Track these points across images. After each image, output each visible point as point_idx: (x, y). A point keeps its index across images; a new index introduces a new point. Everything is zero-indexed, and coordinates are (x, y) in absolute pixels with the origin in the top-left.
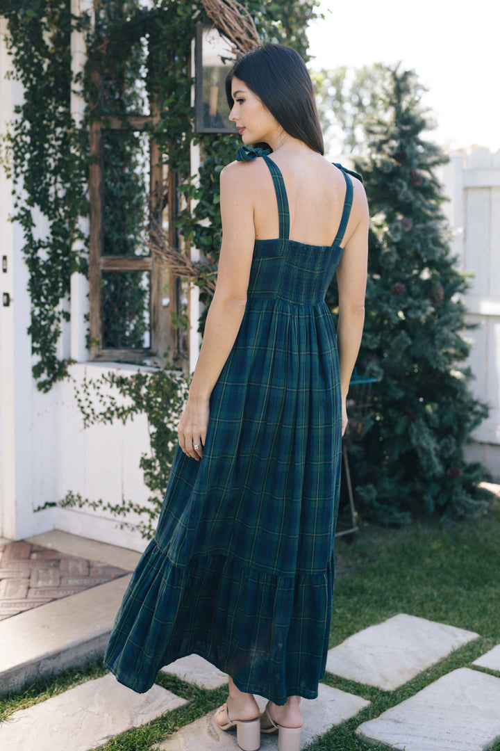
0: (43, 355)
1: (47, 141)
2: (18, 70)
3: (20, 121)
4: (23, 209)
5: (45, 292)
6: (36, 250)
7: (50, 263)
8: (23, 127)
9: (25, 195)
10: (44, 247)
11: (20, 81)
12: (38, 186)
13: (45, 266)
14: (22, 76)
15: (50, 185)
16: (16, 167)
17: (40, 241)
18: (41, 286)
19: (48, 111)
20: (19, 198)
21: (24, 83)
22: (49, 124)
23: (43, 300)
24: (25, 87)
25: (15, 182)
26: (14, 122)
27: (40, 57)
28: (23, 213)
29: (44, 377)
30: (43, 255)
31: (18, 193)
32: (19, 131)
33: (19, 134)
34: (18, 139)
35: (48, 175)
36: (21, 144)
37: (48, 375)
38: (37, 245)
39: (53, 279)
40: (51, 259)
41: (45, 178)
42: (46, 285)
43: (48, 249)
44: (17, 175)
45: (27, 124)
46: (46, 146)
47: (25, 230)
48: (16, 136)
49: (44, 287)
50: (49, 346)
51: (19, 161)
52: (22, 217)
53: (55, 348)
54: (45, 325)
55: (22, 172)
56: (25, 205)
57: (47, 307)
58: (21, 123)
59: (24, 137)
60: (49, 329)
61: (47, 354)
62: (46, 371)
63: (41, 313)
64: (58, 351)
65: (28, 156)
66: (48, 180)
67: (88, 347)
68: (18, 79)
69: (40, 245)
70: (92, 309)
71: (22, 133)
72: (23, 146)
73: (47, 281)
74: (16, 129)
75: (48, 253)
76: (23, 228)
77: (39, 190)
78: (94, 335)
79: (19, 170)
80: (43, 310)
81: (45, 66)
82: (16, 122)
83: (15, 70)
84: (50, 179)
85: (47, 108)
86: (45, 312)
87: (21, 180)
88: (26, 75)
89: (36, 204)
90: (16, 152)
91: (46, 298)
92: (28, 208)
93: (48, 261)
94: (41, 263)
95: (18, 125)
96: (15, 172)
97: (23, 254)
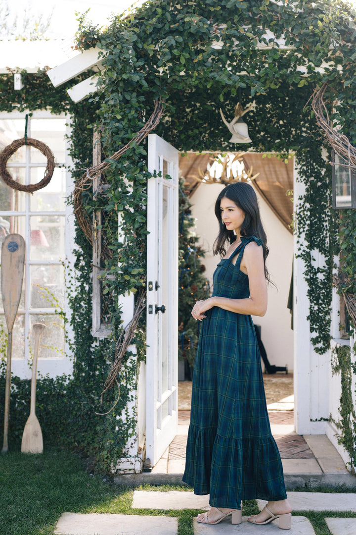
0: (320, 332)
1: (325, 213)
2: (302, 177)
3: (302, 204)
4: (304, 251)
5: (322, 297)
6: (315, 273)
7: (325, 281)
8: (304, 207)
9: (306, 243)
10: (321, 272)
11: (303, 182)
12: (317, 239)
13: (322, 283)
14: (305, 179)
15: (327, 237)
16: (299, 228)
17: (318, 268)
18: (319, 294)
19: (325, 196)
20: (301, 245)
21: (306, 183)
22: (326, 204)
23: (320, 302)
24: (306, 185)
25: (299, 237)
26: (299, 205)
27: (319, 168)
28: (304, 253)
29: (320, 345)
30: (321, 277)
31: (301, 243)
32: (302, 209)
33: (301, 211)
34: (302, 214)
35: (325, 232)
36: (303, 216)
37: (324, 344)
38: (316, 271)
39: (328, 290)
40: (326, 279)
41: (323, 233)
42: (322, 293)
43: (324, 273)
44: (300, 233)
45: (308, 205)
46: (324, 216)
47: (305, 262)
48: (300, 212)
49: (321, 294)
50: (325, 328)
51: (302, 225)
52: (304, 255)
53: (329, 330)
54: (322, 316)
55: (304, 231)
56: (306, 249)
57: (323, 306)
58: (303, 205)
59: (305, 212)
60: (325, 318)
61: (323, 333)
62: (322, 342)
63: (319, 308)
64: (331, 331)
65: (308, 222)
66: (324, 234)
67: (340, 330)
68: (301, 182)
69: (319, 270)
70: (341, 308)
71: (304, 210)
72: (305, 217)
73: (324, 291)
74: (300, 208)
75: (324, 275)
76: (305, 261)
77: (318, 240)
78: (342, 324)
79: (301, 230)
80: (320, 307)
81: (323, 173)
82: (300, 204)
83: (299, 177)
84: (326, 234)
85: (325, 194)
86: (322, 309)
87: (303, 235)
88: (307, 179)
89: (315, 248)
90: (300, 221)
91: (323, 301)
92: (308, 250)
93: (324, 280)
94: (319, 281)
95: (301, 206)
96: (299, 231)
97: (304, 276)
